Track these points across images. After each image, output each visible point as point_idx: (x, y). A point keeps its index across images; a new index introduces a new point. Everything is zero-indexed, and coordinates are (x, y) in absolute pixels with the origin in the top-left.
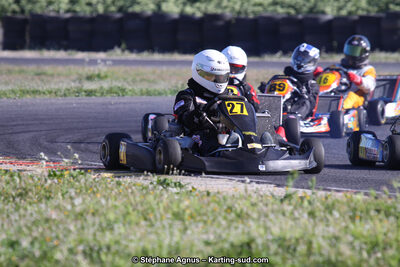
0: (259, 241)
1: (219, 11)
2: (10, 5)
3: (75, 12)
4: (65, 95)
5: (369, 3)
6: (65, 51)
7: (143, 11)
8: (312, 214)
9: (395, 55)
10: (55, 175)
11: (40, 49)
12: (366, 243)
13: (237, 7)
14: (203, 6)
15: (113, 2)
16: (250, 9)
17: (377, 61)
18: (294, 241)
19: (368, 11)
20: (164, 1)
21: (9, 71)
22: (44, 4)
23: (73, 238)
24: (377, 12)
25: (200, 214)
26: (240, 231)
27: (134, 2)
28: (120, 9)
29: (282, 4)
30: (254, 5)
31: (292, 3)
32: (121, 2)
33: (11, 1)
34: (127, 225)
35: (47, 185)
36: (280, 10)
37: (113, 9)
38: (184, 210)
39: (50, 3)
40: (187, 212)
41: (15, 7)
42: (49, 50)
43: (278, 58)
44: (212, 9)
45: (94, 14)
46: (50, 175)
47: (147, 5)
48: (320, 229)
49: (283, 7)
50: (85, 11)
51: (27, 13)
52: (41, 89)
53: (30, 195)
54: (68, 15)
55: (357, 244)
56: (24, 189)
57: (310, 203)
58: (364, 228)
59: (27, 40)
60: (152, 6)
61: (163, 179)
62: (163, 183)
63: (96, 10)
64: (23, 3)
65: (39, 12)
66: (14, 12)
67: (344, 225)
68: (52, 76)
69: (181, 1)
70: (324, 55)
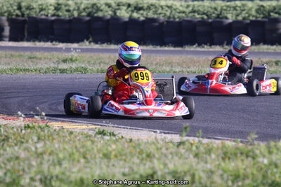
0: (159, 173)
1: (156, 16)
2: (14, 10)
3: (58, 16)
4: (46, 72)
5: (257, 11)
6: (52, 42)
7: (104, 16)
8: (196, 155)
9: (274, 47)
10: (29, 127)
11: (34, 41)
12: (231, 175)
13: (168, 14)
14: (145, 13)
15: (84, 9)
16: (177, 15)
17: (261, 51)
18: (183, 174)
19: (257, 17)
20: (119, 9)
21: (12, 56)
22: (38, 10)
23: (33, 170)
24: (263, 18)
25: (121, 155)
26: (147, 166)
27: (98, 9)
28: (89, 15)
29: (198, 12)
30: (179, 13)
31: (205, 12)
32: (90, 10)
33: (15, 8)
34: (71, 162)
35: (22, 134)
36: (197, 16)
37: (84, 14)
38: (111, 152)
39: (42, 10)
40: (113, 153)
41: (18, 12)
42: (40, 41)
43: (195, 48)
44: (151, 15)
45: (72, 18)
46: (25, 127)
47: (106, 11)
48: (201, 166)
49: (199, 14)
50: (65, 15)
51: (26, 16)
52: (30, 68)
53: (10, 140)
54: (53, 18)
55: (225, 176)
56: (6, 136)
57: (197, 147)
58: (231, 165)
59: (26, 34)
60: (110, 13)
61: (101, 130)
62: (102, 133)
63: (73, 15)
64: (24, 9)
65: (34, 16)
66: (17, 15)
67: (217, 163)
68: (40, 59)
69: (130, 9)
70: (226, 46)
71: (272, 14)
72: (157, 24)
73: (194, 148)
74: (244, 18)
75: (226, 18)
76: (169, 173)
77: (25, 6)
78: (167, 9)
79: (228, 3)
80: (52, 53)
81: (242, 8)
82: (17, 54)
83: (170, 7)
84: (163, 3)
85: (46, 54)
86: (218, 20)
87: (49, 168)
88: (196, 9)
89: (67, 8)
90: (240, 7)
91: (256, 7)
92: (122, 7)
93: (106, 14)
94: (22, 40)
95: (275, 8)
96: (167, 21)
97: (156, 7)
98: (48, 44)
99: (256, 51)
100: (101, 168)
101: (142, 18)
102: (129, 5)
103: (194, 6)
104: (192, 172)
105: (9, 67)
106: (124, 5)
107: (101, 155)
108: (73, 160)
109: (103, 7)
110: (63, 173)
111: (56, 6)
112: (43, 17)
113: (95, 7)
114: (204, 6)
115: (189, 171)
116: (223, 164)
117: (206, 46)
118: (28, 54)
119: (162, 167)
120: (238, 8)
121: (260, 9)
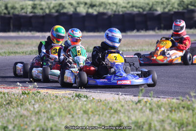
0: (125, 124)
1: (105, 11)
2: (3, 10)
3: (34, 13)
4: (30, 54)
5: (179, 5)
6: (30, 32)
7: (68, 12)
8: (151, 110)
9: (192, 30)
10: (25, 93)
11: (18, 31)
12: (178, 123)
13: (114, 9)
14: (97, 9)
15: (53, 8)
16: (121, 9)
18: (142, 123)
19: (178, 9)
20: (78, 7)
21: (3, 43)
23: (34, 124)
25: (96, 111)
26: (116, 119)
27: (64, 7)
28: (57, 11)
30: (123, 8)
31: (141, 6)
32: (57, 8)
33: (3, 8)
34: (61, 118)
35: (21, 99)
36: (135, 10)
37: (53, 11)
38: (88, 109)
39: (22, 9)
40: (90, 110)
41: (5, 11)
42: (22, 31)
43: (134, 33)
44: (102, 10)
45: (44, 14)
46: (23, 93)
47: (70, 9)
48: (155, 117)
49: (136, 8)
50: (40, 12)
51: (11, 14)
52: (18, 51)
53: (13, 103)
54: (31, 15)
55: (173, 124)
56: (10, 101)
57: (150, 104)
58: (176, 116)
59: (12, 27)
60: (72, 9)
61: (78, 94)
62: (79, 96)
63: (45, 12)
64: (9, 9)
65: (17, 13)
66: (5, 14)
67: (167, 114)
68: (24, 44)
69: (86, 6)
70: (157, 31)
71: (190, 7)
72: (106, 17)
73: (148, 104)
74: (169, 10)
75: (156, 10)
77: (10, 7)
78: (113, 5)
80: (31, 40)
81: (168, 3)
82: (7, 41)
83: (116, 4)
84: (110, 1)
85: (28, 41)
86: (150, 12)
88: (134, 4)
89: (41, 7)
91: (177, 2)
92: (80, 5)
94: (9, 31)
95: (191, 2)
96: (114, 15)
97: (105, 4)
98: (28, 34)
100: (83, 121)
101: (95, 13)
102: (86, 4)
103: (133, 2)
104: (148, 122)
105: (3, 51)
106: (82, 4)
107: (82, 112)
109: (67, 5)
110: (56, 126)
111: (33, 5)
112: (24, 14)
113: (61, 6)
114: (140, 3)
115: (146, 121)
116: (170, 115)
117: (142, 31)
118: (14, 41)
120: (165, 3)
121: (181, 3)
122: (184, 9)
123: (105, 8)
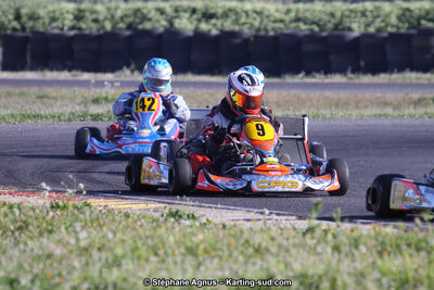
1: (237, 28)
2: (10, 21)
3: (80, 29)
4: (69, 120)
5: (399, 18)
6: (70, 71)
7: (154, 28)
8: (336, 248)
9: (428, 75)
10: (58, 207)
11: (42, 70)
12: (395, 280)
13: (257, 24)
14: (219, 23)
15: (122, 18)
16: (271, 26)
17: (408, 81)
18: (316, 278)
19: (398, 28)
20: (177, 17)
21: (9, 94)
22: (47, 21)
23: (76, 275)
24: (408, 28)
25: (214, 249)
26: (257, 267)
27: (145, 18)
28: (130, 27)
29: (305, 21)
30: (275, 22)
31: (316, 20)
32: (130, 20)
33: (11, 17)
34: (136, 262)
35: (49, 218)
36: (303, 27)
37: (122, 25)
38: (198, 246)
39: (54, 19)
40: (202, 247)
41: (15, 24)
42: (52, 70)
43: (300, 78)
44: (228, 25)
45: (101, 32)
46: (52, 207)
47: (158, 21)
48: (346, 265)
49: (305, 24)
50: (91, 28)
51: (28, 30)
52: (43, 113)
53: (31, 227)
54: (72, 33)
55: (385, 281)
56: (24, 222)
57: (334, 236)
58: (393, 264)
59: (29, 60)
60: (164, 23)
61: (174, 210)
62: (176, 215)
63: (103, 28)
64: (24, 19)
65: (41, 29)
66: (14, 29)
67: (371, 260)
68: (55, 98)
69: (195, 16)
70: (350, 75)
71: (423, 22)
72: (239, 41)
73: (330, 237)
74: (379, 30)
75: (350, 29)
76: (295, 277)
77: (27, 15)
78: (255, 15)
79: (354, 6)
80: (72, 90)
81: (375, 13)
82: (17, 91)
83: (259, 13)
84: (248, 6)
85: (64, 91)
86: (336, 33)
87: (101, 271)
88: (301, 15)
89: (94, 16)
90: (372, 11)
91: (397, 12)
92: (182, 14)
93: (157, 25)
94: (22, 68)
95: (428, 13)
96: (257, 37)
97: (237, 13)
98: (65, 75)
99: (399, 81)
100: (184, 271)
101: (215, 32)
102: (194, 11)
103: (298, 11)
104: (330, 275)
105: (9, 112)
106: (185, 11)
107: (183, 250)
108: (139, 258)
109: (153, 14)
110: (125, 280)
111: (76, 13)
112: (56, 31)
113: (139, 15)
114: (314, 11)
115: (326, 274)
116: (379, 262)
117: (318, 75)
118: (34, 90)
119: (282, 267)
120: (368, 14)
121: (404, 15)
122: (411, 27)
123: (236, 22)
